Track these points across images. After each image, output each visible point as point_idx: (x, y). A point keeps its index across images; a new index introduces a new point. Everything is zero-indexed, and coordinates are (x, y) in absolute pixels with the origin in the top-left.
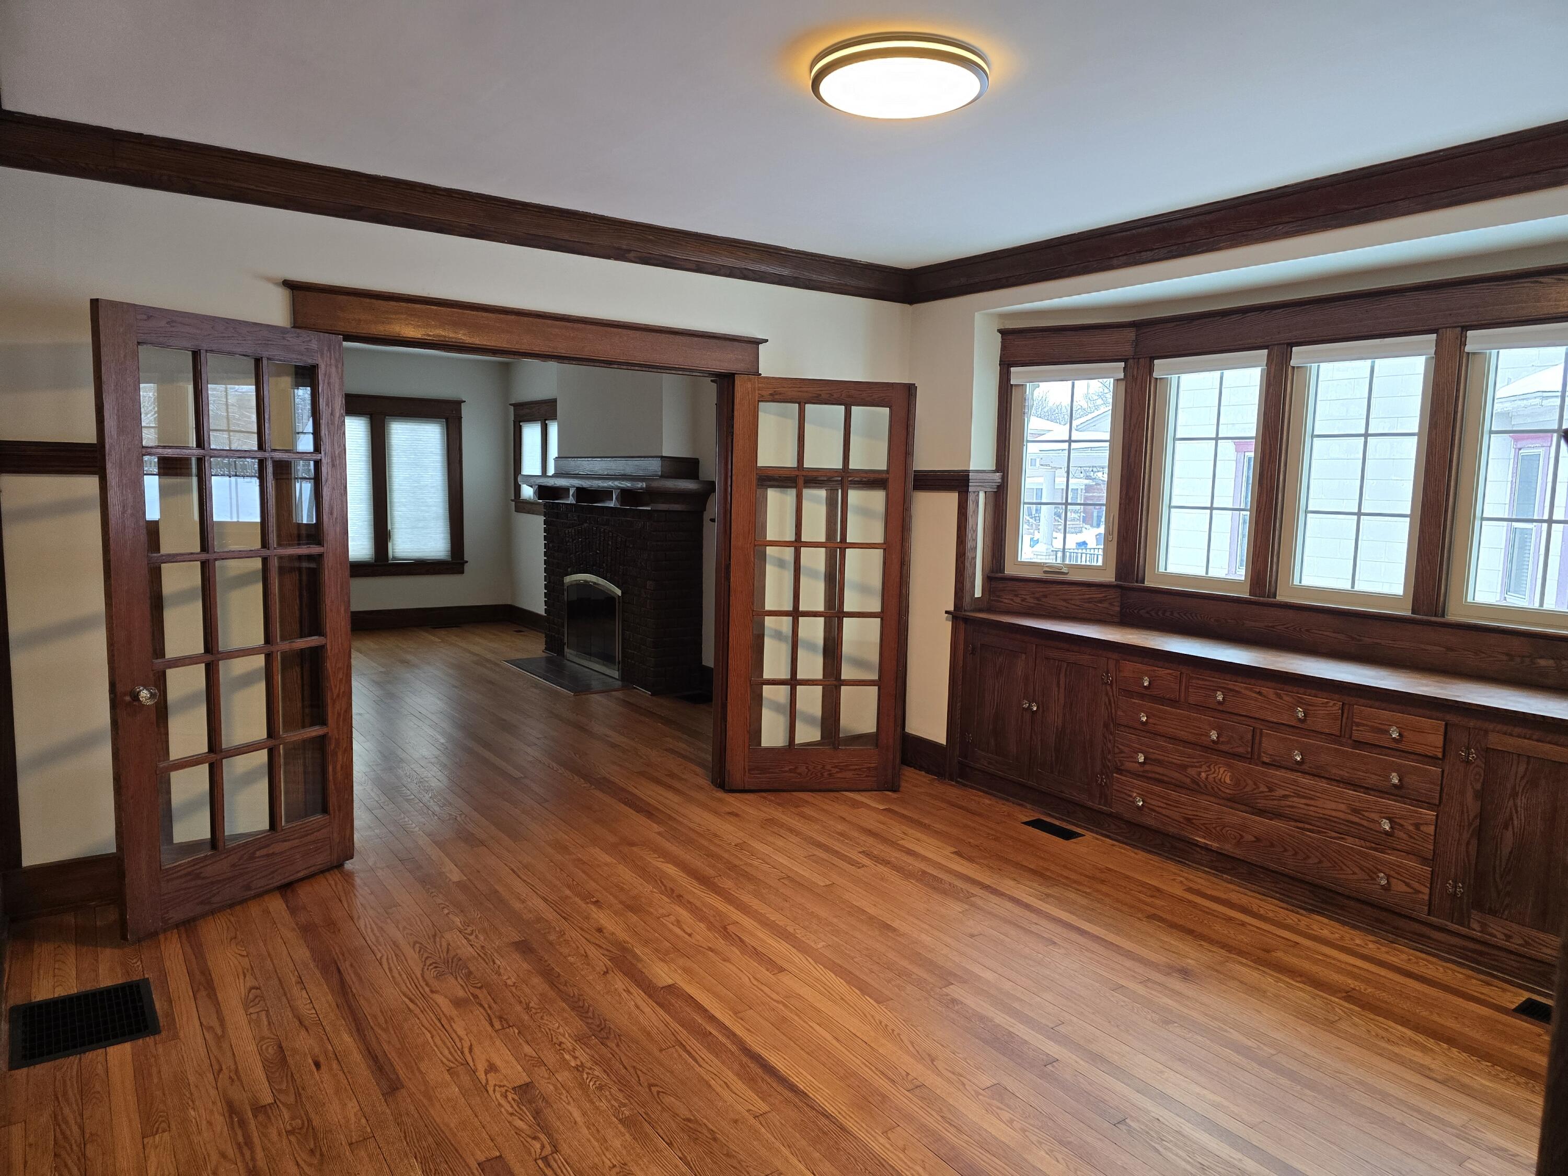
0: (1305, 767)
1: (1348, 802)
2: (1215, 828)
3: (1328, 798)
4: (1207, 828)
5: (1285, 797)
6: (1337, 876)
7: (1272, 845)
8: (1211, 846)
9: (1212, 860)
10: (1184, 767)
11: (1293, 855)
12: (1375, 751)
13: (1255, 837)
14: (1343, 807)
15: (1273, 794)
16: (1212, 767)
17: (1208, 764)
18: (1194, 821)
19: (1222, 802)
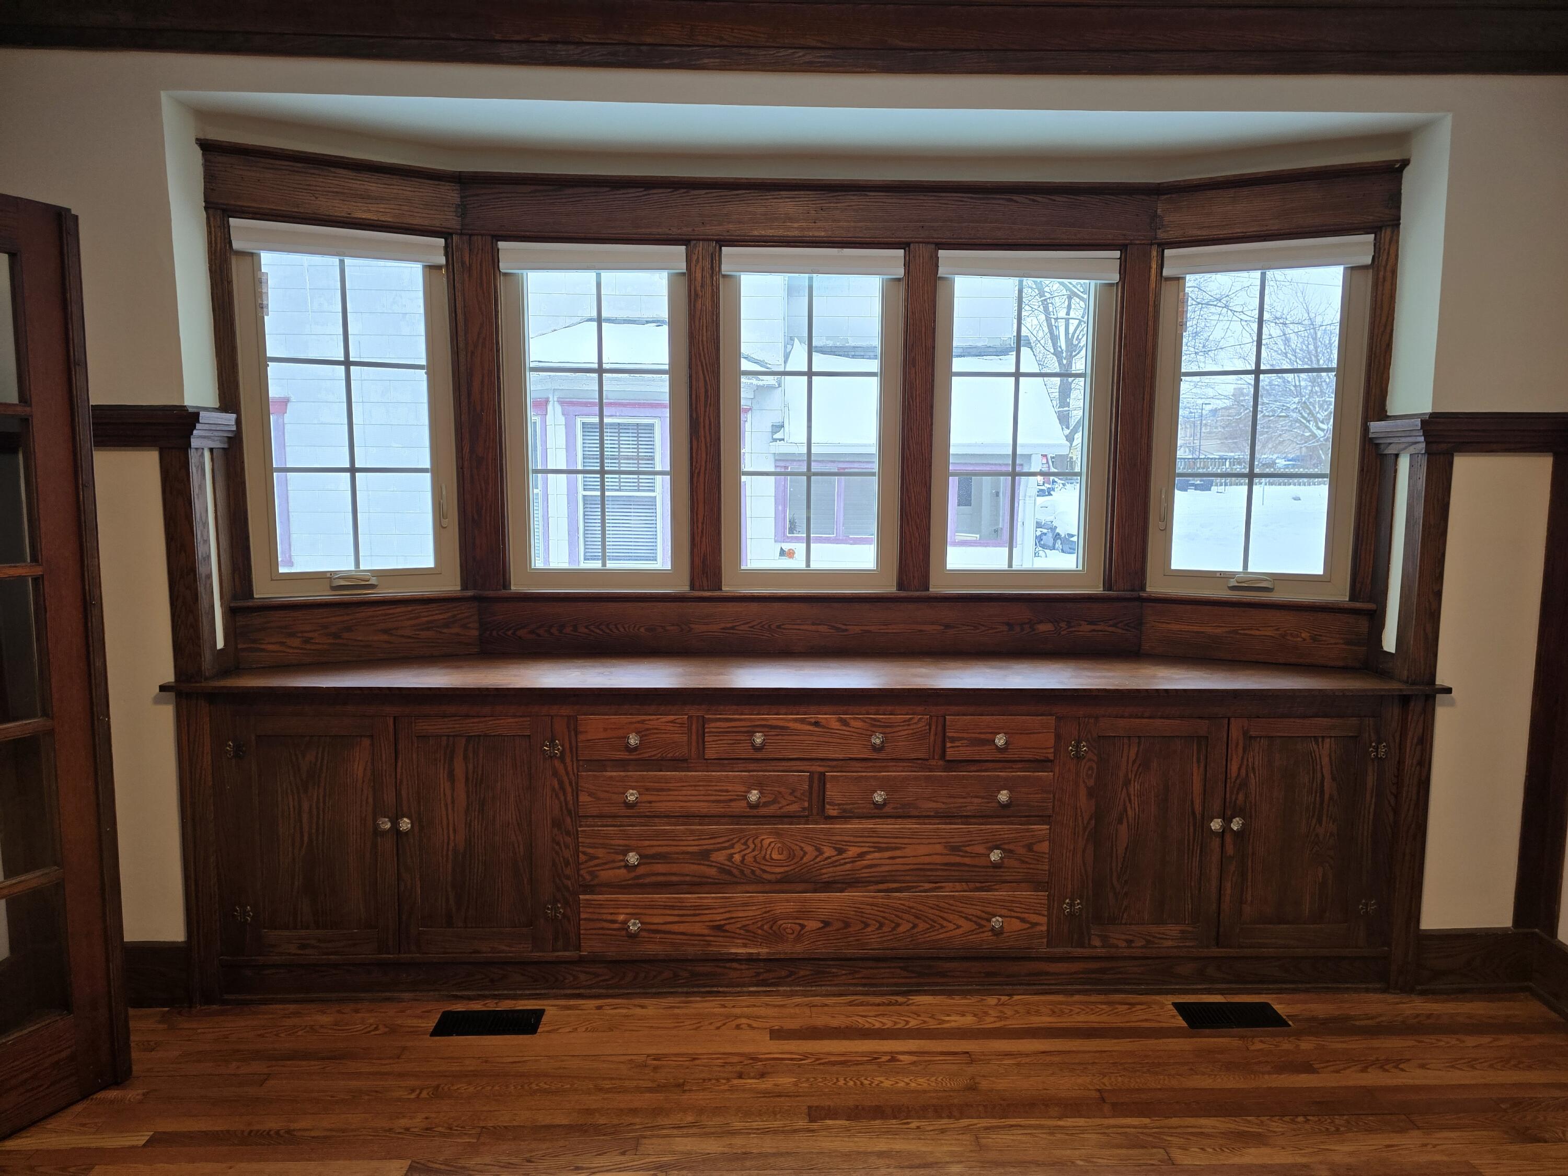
0: (887, 809)
1: (944, 841)
2: (761, 928)
3: (919, 841)
4: (747, 931)
5: (861, 855)
6: (938, 937)
7: (847, 925)
8: (758, 954)
9: (758, 974)
10: (704, 855)
11: (877, 929)
12: (973, 768)
13: (822, 922)
14: (939, 848)
15: (844, 856)
16: (750, 842)
17: (743, 841)
18: (727, 927)
19: (767, 888)
